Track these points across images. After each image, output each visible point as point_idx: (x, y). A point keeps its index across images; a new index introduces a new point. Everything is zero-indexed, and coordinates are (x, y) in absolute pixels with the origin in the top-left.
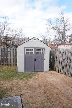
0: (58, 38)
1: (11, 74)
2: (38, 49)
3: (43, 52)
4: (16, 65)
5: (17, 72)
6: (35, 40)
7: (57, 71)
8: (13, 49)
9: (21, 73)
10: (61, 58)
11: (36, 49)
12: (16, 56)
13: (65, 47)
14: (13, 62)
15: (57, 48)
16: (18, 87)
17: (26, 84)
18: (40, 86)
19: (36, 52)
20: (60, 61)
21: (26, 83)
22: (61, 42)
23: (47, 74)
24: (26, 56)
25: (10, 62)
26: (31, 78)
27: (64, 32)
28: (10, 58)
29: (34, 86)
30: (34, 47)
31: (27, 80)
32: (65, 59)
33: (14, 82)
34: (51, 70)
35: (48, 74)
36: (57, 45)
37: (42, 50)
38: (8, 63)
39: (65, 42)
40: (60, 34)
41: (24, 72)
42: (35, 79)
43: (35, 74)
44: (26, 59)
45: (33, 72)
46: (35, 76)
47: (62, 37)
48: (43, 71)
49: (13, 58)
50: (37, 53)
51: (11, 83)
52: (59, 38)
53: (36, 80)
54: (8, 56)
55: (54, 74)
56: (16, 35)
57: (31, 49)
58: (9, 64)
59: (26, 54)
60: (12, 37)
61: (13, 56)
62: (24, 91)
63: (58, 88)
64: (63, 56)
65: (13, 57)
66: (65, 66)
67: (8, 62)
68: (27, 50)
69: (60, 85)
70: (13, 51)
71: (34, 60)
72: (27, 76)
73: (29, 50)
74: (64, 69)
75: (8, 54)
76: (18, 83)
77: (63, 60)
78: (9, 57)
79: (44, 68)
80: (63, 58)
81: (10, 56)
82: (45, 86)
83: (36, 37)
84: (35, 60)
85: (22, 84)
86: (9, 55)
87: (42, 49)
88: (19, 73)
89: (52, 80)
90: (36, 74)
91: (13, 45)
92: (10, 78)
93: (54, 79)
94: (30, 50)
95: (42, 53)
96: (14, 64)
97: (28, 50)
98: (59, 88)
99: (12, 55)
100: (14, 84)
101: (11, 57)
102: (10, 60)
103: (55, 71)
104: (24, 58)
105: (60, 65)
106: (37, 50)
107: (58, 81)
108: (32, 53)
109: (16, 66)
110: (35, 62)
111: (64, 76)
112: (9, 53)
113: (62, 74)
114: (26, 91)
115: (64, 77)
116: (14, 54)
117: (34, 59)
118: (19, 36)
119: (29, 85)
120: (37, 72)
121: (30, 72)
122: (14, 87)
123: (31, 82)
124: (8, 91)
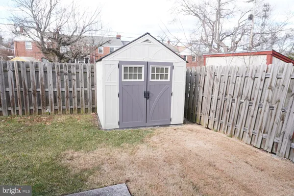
0: (202, 38)
1: (85, 133)
2: (156, 66)
3: (169, 74)
4: (94, 110)
5: (100, 129)
6: (147, 41)
7: (205, 125)
8: (85, 68)
9: (110, 130)
10: (216, 91)
11: (151, 67)
12: (93, 85)
13: (228, 61)
14: (84, 104)
15: (205, 65)
16: (114, 163)
17: (132, 157)
18: (169, 162)
19: (150, 73)
20: (213, 100)
21: (133, 153)
22: (208, 49)
23: (179, 132)
24: (122, 86)
25: (76, 103)
26: (142, 142)
27: (218, 20)
28: (76, 91)
29: (154, 161)
30: (146, 60)
31: (132, 148)
32: (226, 94)
33: (100, 152)
34: (188, 123)
35: (183, 133)
36: (205, 57)
37: (167, 69)
38: (71, 104)
39: (219, 48)
40: (207, 28)
41: (118, 127)
42: (152, 145)
43: (148, 132)
44: (124, 92)
45: (142, 128)
46: (150, 136)
47: (213, 35)
48: (169, 125)
49: (86, 91)
50: (153, 78)
51: (92, 155)
52: (204, 38)
53: (155, 147)
54: (70, 87)
55: (198, 132)
56: (84, 28)
57: (138, 66)
58: (75, 108)
59: (124, 80)
60: (75, 34)
61: (85, 87)
62: (133, 174)
63: (215, 166)
64: (222, 84)
65: (86, 89)
66: (228, 111)
67: (71, 101)
68: (125, 68)
69: (218, 158)
70: (85, 73)
71: (145, 95)
72: (129, 137)
73: (131, 68)
74: (224, 118)
75: (70, 80)
76: (112, 153)
77: (221, 95)
78: (74, 89)
79: (172, 117)
80: (222, 90)
81: (78, 87)
82: (182, 161)
83: (149, 34)
84: (147, 95)
85: (122, 156)
86: (74, 83)
87: (165, 67)
88: (107, 130)
89: (195, 145)
90: (151, 132)
91: (77, 56)
92: (86, 145)
93: (201, 143)
94: (135, 68)
95: (166, 78)
96: (89, 108)
97: (128, 69)
98: (217, 165)
99: (83, 83)
100: (103, 157)
101: (79, 89)
102: (76, 98)
103: (200, 124)
104: (117, 91)
105: (213, 107)
106: (153, 69)
107: (211, 147)
108: (140, 77)
109: (94, 113)
110: (148, 100)
111: (225, 136)
112: (75, 77)
113: (217, 131)
114: (137, 173)
115: (225, 139)
116: (88, 80)
117: (145, 93)
118: (93, 32)
119: (142, 159)
120: (152, 128)
121: (135, 128)
122: (103, 164)
123: (143, 151)
124: (91, 174)
